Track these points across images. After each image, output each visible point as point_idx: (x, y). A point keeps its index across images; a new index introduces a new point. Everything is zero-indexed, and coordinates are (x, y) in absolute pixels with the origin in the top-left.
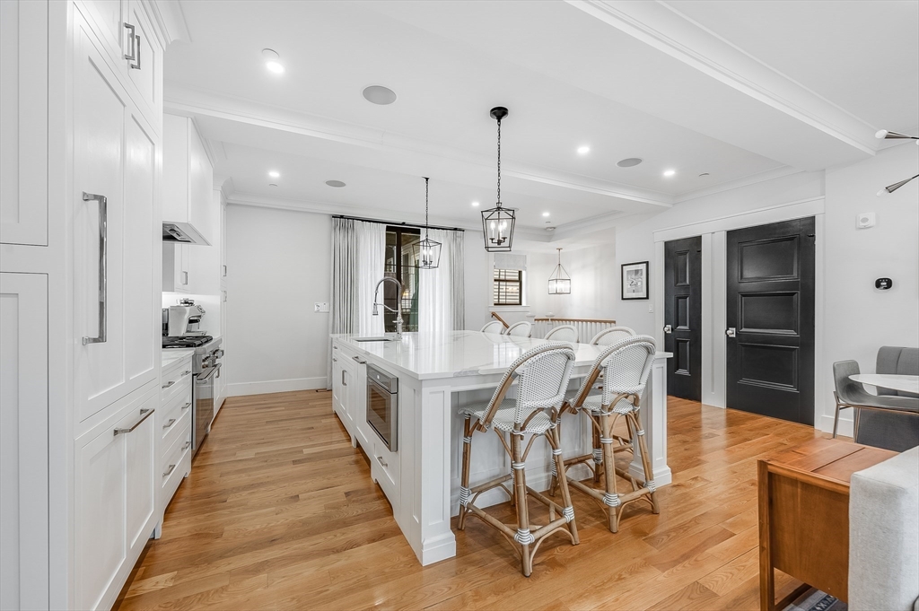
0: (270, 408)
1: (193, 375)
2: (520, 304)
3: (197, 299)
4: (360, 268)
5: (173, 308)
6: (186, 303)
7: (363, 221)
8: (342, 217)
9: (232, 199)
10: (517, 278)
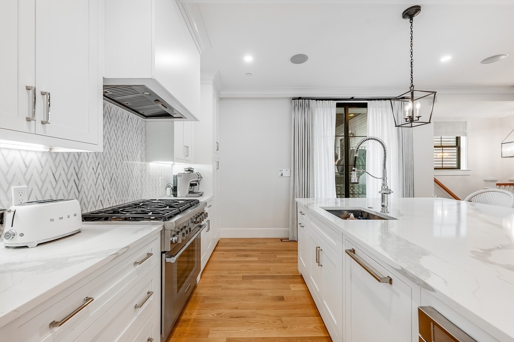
0: (246, 256)
1: (162, 253)
2: (459, 167)
3: (196, 168)
4: (315, 140)
5: (180, 175)
6: (189, 170)
7: (317, 100)
8: (300, 98)
9: (224, 94)
10: (454, 143)
